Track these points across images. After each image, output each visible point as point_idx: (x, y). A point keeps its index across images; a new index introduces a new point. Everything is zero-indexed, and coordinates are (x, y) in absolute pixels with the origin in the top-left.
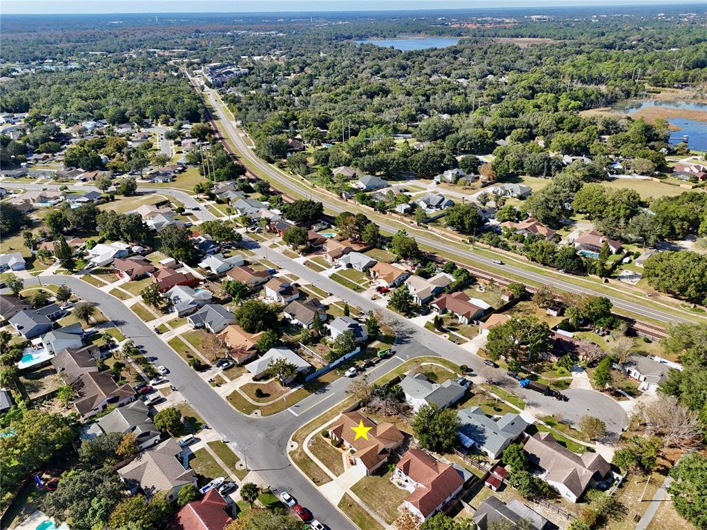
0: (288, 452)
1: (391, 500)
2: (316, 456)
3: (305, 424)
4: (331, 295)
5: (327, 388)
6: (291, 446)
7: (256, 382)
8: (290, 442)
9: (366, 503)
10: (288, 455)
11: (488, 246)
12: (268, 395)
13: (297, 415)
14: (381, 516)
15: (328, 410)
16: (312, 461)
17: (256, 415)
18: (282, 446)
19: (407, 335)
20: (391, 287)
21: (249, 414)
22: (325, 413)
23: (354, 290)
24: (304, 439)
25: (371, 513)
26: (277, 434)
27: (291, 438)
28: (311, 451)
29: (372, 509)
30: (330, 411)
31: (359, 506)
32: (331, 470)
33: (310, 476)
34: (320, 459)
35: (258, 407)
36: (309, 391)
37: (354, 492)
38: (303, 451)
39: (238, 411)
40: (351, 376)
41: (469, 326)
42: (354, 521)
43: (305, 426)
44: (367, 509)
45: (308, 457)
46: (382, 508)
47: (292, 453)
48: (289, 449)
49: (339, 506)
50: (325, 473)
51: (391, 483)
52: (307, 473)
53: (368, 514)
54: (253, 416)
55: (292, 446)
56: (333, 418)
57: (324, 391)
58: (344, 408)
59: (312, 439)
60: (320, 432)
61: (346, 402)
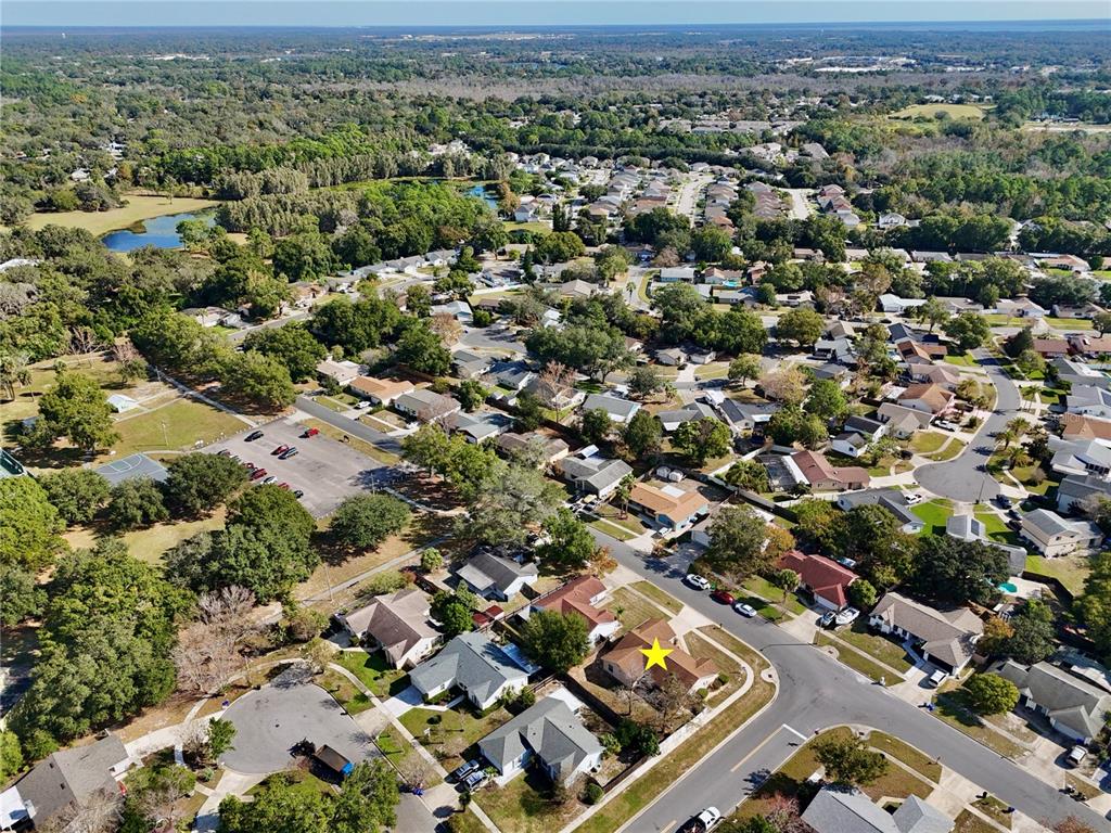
0: (772, 667)
2: (727, 657)
3: (764, 709)
5: (751, 785)
8: (776, 680)
9: (651, 605)
10: (770, 663)
13: (785, 725)
14: (633, 594)
16: (732, 651)
17: (859, 731)
18: (785, 674)
21: (873, 731)
22: (736, 727)
24: (755, 683)
25: (644, 597)
26: (803, 696)
27: (777, 686)
28: (737, 663)
29: (643, 600)
30: (729, 732)
31: (658, 603)
32: (702, 638)
34: (721, 651)
36: (783, 775)
37: (666, 615)
38: (751, 663)
39: (897, 738)
43: (762, 705)
44: (648, 600)
47: (765, 665)
48: (772, 670)
49: (682, 605)
50: (709, 636)
52: (733, 638)
53: (648, 596)
55: (770, 676)
56: (720, 714)
57: (754, 778)
58: (704, 733)
59: (743, 683)
60: (734, 692)
61: (704, 747)
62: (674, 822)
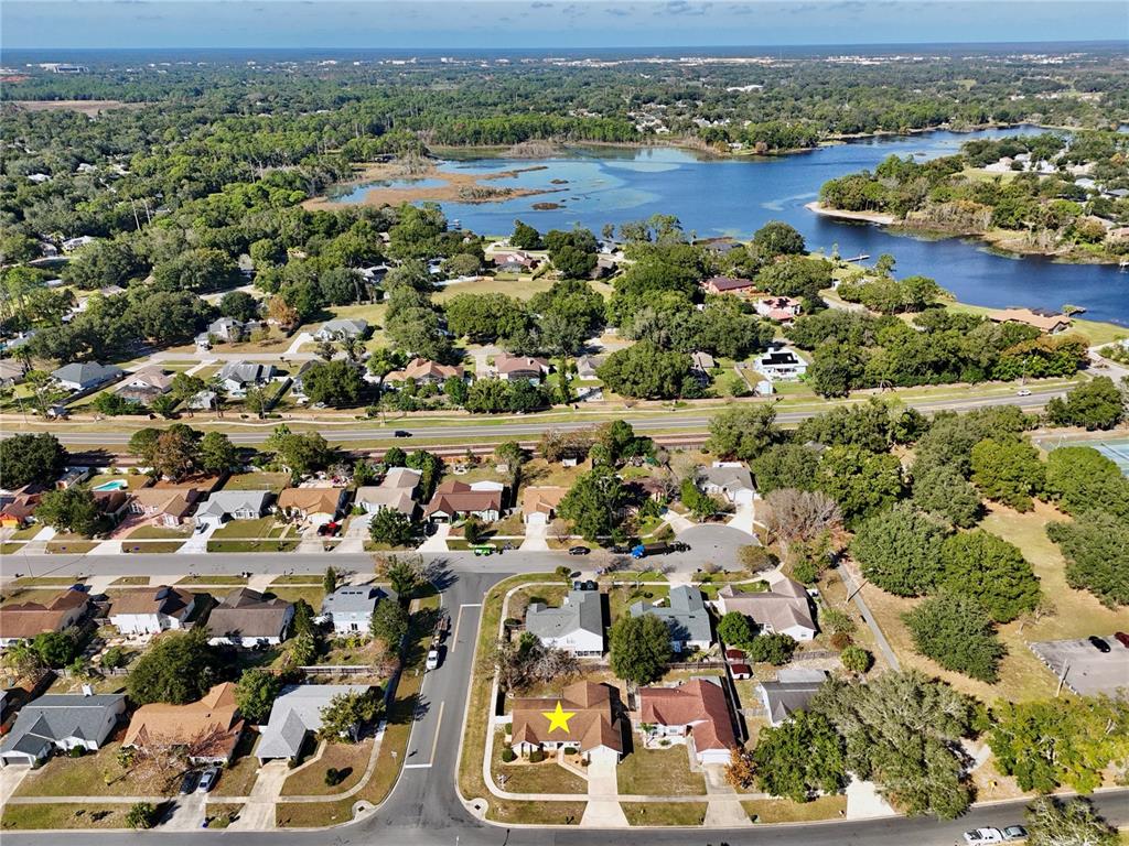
0: (484, 819)
1: (674, 768)
2: (530, 792)
3: (457, 768)
4: (249, 575)
5: (423, 703)
6: (478, 809)
7: (299, 768)
8: (469, 806)
9: (655, 794)
10: (488, 821)
11: (401, 413)
12: (349, 771)
13: (430, 765)
14: (687, 794)
15: (464, 727)
16: (531, 802)
17: (364, 812)
18: (463, 819)
19: (442, 572)
20: (336, 519)
21: (352, 818)
22: (466, 735)
23: (280, 550)
24: (483, 785)
25: (673, 799)
26: (433, 806)
27: (464, 801)
28: (515, 791)
29: (669, 794)
30: (469, 726)
31: (653, 804)
32: (570, 793)
33: (553, 822)
34: (540, 792)
35: (354, 799)
36: (403, 723)
37: (627, 793)
38: (505, 804)
39: (327, 828)
40: (439, 665)
41: (503, 520)
42: (669, 824)
43: (462, 770)
44: (665, 800)
45: (521, 802)
46: (677, 783)
47: (492, 814)
48: (479, 815)
49: (631, 824)
50: (567, 802)
51: (652, 751)
52: (545, 822)
53: (673, 804)
54: (359, 817)
55: (478, 807)
56: (486, 733)
57: (425, 708)
58: (484, 710)
59: (494, 777)
60: (492, 760)
61: (476, 702)
62: (453, 650)
